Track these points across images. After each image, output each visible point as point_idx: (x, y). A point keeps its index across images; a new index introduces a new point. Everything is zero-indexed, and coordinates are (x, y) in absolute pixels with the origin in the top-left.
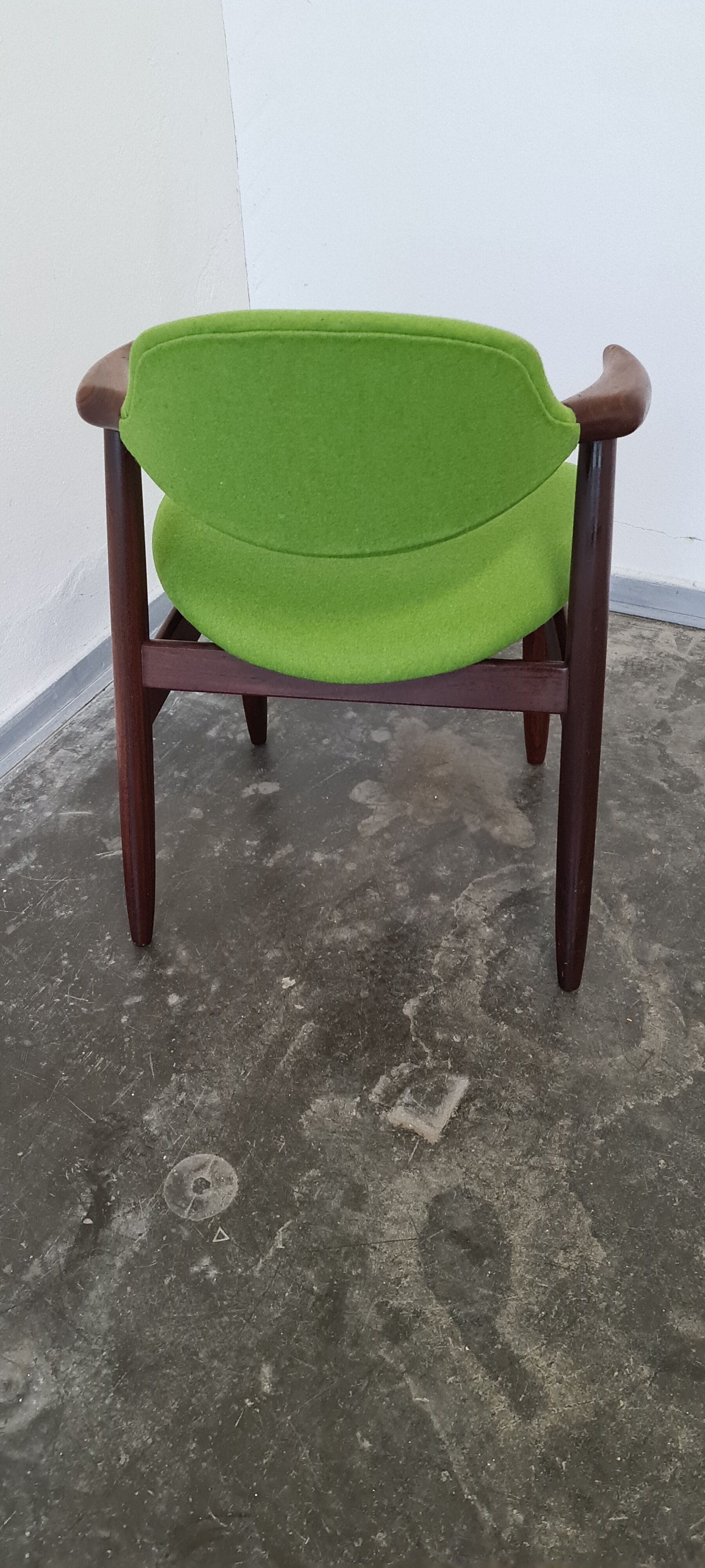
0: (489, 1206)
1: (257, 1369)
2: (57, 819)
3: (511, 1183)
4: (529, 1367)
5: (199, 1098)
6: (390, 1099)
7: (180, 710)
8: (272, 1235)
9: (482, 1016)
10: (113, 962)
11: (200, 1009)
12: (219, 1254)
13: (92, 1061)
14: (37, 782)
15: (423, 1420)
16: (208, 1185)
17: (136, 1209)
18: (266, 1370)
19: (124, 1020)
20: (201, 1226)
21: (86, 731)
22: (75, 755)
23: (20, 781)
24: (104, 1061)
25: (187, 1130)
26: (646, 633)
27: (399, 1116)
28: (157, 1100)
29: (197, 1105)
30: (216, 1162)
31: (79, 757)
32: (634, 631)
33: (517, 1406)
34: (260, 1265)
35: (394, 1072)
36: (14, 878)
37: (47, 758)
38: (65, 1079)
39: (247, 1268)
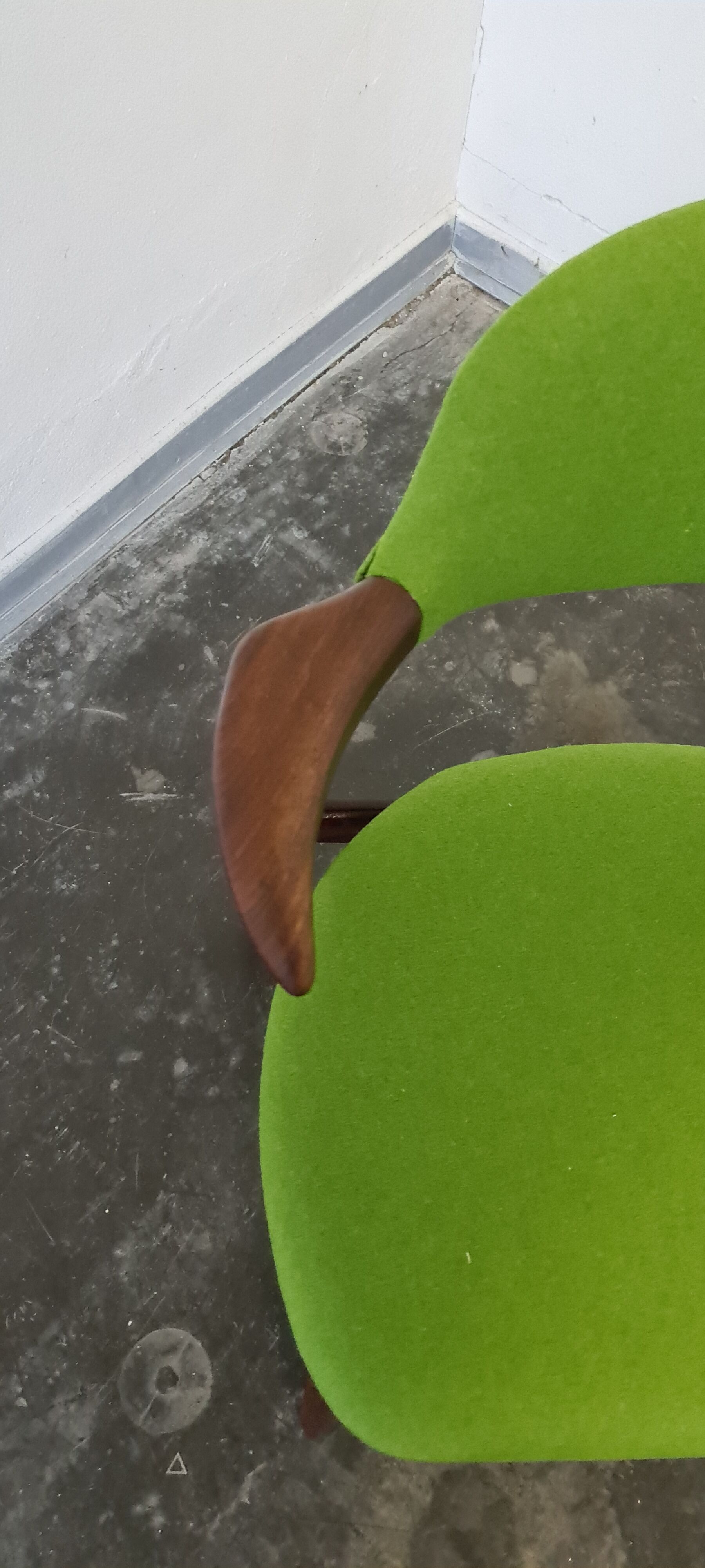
2: (81, 717)
5: (187, 1238)
7: (268, 560)
8: (238, 1480)
10: (114, 985)
11: (211, 1093)
12: (170, 1493)
13: (65, 1144)
16: (175, 1379)
17: (81, 1399)
19: (114, 1085)
21: (140, 568)
22: (119, 607)
23: (42, 638)
24: (80, 1147)
25: (164, 1286)
28: (135, 1229)
29: (182, 1247)
30: (190, 1346)
31: (124, 612)
34: (216, 1524)
36: (11, 808)
37: (82, 603)
38: (28, 1164)
39: (201, 1523)
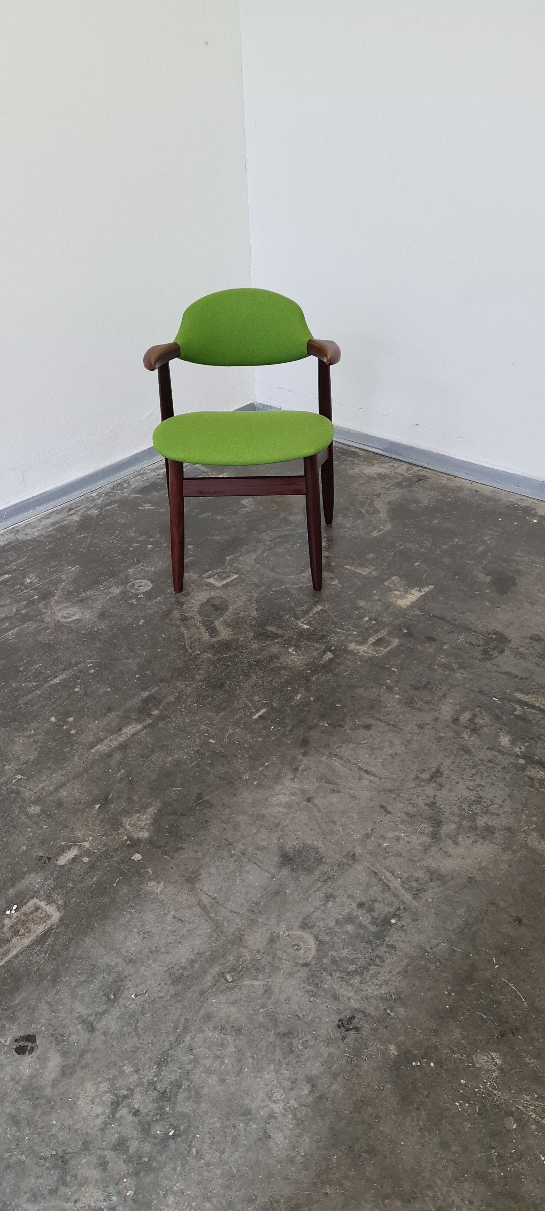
0: (227, 601)
1: (140, 620)
2: (129, 496)
3: (237, 597)
4: (218, 630)
6: (209, 577)
8: (157, 598)
9: (253, 562)
12: (138, 600)
13: (117, 556)
14: (125, 485)
15: (183, 634)
16: (142, 586)
17: (117, 588)
18: (142, 621)
19: (131, 549)
20: (136, 593)
21: (150, 472)
22: (143, 479)
23: (119, 484)
24: (121, 557)
26: (396, 465)
27: (211, 580)
28: (134, 567)
32: (391, 464)
33: (210, 635)
34: (150, 603)
35: (215, 571)
36: (108, 510)
37: (132, 478)
38: (107, 559)
39: (146, 603)
